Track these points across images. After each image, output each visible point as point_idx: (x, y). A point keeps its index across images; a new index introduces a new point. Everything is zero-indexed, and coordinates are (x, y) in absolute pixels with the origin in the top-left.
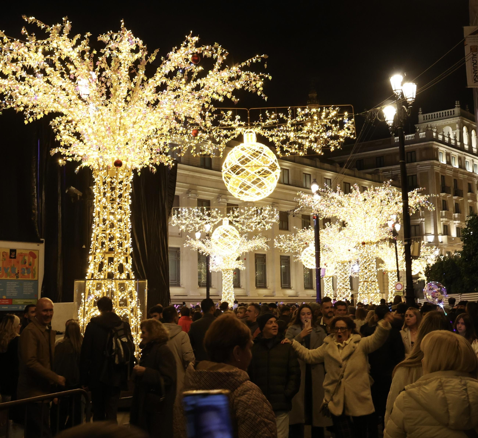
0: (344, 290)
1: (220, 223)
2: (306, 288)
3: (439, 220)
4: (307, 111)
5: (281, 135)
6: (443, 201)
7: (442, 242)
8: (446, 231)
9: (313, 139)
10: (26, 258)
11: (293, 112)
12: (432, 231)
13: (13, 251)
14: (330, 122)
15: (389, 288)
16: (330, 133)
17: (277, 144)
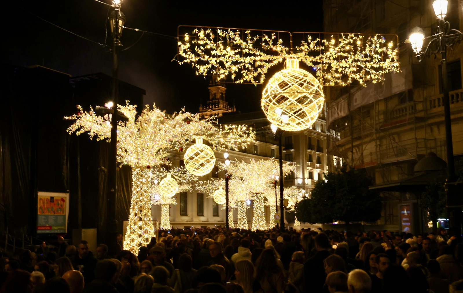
0: (242, 219)
1: (165, 176)
2: (214, 216)
3: (306, 168)
4: (230, 127)
5: (216, 140)
6: (309, 155)
7: (308, 184)
8: (311, 176)
9: (233, 142)
10: (59, 202)
11: (222, 127)
12: (301, 176)
13: (52, 198)
14: (242, 133)
15: (271, 217)
16: (243, 139)
17: (214, 144)
